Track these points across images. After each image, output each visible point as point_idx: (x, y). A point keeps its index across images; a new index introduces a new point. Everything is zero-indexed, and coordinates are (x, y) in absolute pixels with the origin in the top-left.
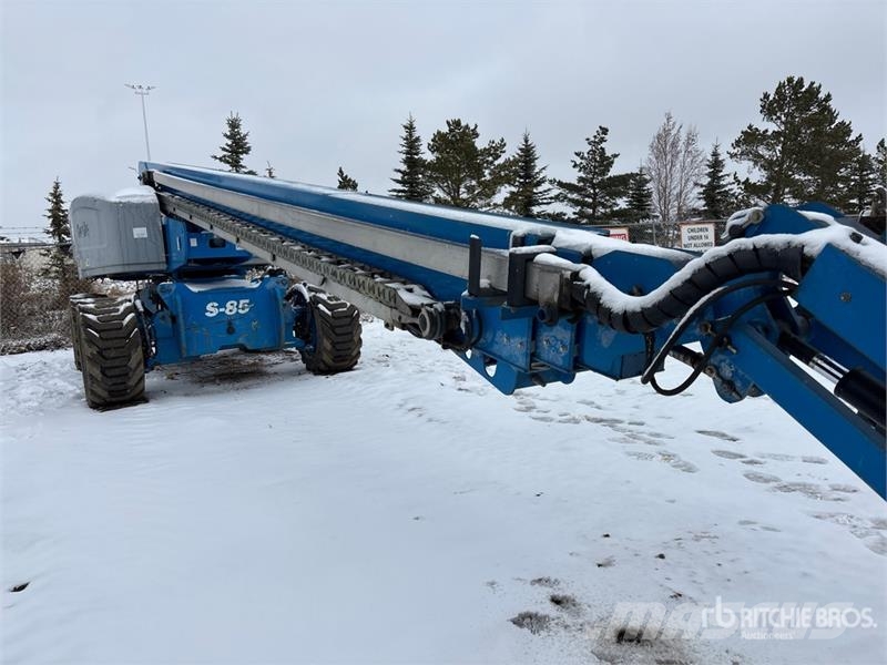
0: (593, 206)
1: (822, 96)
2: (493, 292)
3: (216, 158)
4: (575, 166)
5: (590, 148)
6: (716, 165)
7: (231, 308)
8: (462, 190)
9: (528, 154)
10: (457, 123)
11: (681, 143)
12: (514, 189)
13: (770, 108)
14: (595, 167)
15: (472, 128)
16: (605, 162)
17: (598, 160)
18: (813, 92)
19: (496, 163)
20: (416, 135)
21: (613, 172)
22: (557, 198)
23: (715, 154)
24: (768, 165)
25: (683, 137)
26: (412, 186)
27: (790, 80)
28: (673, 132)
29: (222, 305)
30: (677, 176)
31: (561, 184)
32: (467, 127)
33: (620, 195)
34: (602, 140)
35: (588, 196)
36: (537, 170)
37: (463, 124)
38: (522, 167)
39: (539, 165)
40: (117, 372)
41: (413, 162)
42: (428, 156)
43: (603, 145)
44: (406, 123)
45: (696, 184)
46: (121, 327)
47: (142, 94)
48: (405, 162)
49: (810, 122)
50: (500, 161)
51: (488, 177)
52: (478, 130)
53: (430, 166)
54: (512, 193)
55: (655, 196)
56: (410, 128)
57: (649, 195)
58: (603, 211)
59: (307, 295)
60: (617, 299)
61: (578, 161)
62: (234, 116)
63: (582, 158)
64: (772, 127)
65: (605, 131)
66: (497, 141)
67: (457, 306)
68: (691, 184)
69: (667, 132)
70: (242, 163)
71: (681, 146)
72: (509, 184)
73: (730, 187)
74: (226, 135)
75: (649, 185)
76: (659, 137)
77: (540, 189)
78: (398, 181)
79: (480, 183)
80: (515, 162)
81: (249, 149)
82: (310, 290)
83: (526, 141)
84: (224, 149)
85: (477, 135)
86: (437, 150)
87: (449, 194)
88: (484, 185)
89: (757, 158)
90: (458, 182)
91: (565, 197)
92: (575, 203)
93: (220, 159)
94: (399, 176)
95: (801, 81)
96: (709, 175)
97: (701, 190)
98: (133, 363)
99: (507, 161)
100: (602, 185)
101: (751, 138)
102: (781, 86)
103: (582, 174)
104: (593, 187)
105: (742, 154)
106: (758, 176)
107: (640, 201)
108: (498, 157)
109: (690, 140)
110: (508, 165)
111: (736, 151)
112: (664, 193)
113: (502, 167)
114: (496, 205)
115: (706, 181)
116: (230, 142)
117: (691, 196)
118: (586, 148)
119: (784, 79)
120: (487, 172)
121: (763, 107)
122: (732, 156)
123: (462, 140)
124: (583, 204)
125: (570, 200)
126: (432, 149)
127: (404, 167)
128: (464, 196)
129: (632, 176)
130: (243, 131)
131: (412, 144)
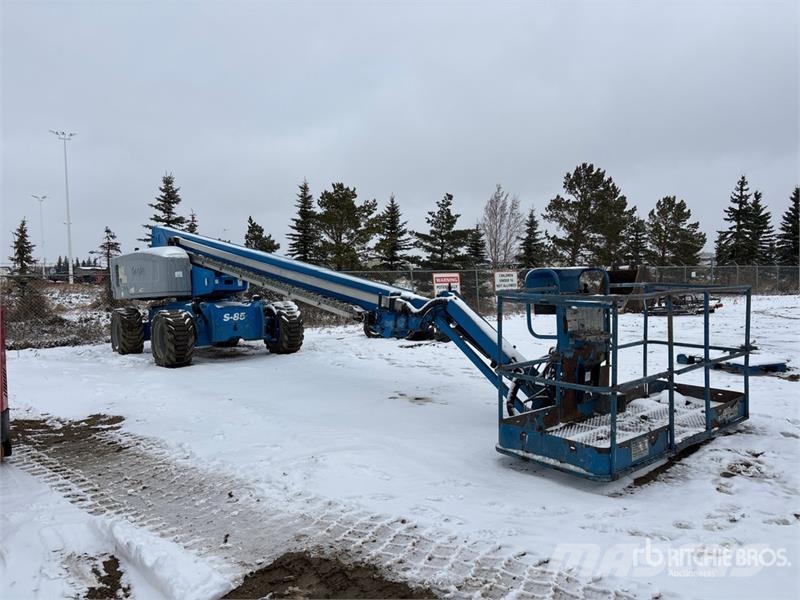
0: (441, 252)
1: (606, 178)
2: (385, 307)
3: (152, 205)
4: (428, 222)
5: (439, 209)
6: (532, 224)
7: (236, 317)
8: (344, 236)
9: (393, 211)
10: (341, 186)
11: (507, 207)
12: (384, 238)
13: (571, 184)
14: (443, 223)
15: (352, 190)
16: (451, 220)
17: (445, 219)
18: (600, 176)
19: (370, 217)
20: (309, 194)
21: (456, 227)
22: (415, 244)
23: (532, 216)
24: (570, 227)
25: (509, 203)
26: (305, 232)
27: (584, 165)
28: (502, 199)
29: (232, 315)
30: (504, 231)
31: (417, 235)
32: (348, 189)
33: (461, 245)
34: (449, 204)
35: (438, 245)
36: (400, 224)
37: (345, 187)
38: (389, 221)
39: (401, 220)
40: (182, 348)
41: (306, 214)
42: (319, 210)
43: (449, 207)
44: (301, 184)
45: (518, 238)
46: (184, 325)
47: (65, 139)
48: (300, 213)
49: (599, 197)
50: (373, 216)
51: (363, 227)
52: (356, 192)
53: (319, 217)
54: (382, 240)
55: (488, 246)
56: (305, 188)
57: (483, 245)
58: (448, 255)
59: (275, 311)
60: (414, 310)
61: (431, 218)
62: (169, 175)
63: (434, 216)
64: (573, 199)
65: (450, 197)
66: (371, 201)
67: (374, 313)
68: (514, 238)
69: (497, 198)
70: (174, 211)
71: (508, 209)
72: (379, 232)
73: (542, 241)
74: (161, 189)
75: (483, 238)
76: (491, 202)
77: (403, 238)
78: (293, 228)
79: (357, 232)
80: (384, 217)
81: (179, 200)
82: (276, 308)
83: (392, 202)
84: (159, 199)
85: (356, 196)
86: (325, 205)
87: (333, 238)
88: (361, 233)
89: (562, 220)
90: (341, 231)
91: (421, 244)
92: (428, 249)
93: (156, 207)
94: (294, 224)
95: (591, 167)
96: (527, 231)
97: (522, 242)
98: (190, 344)
99: (378, 216)
100: (448, 237)
101: (557, 204)
102: (578, 170)
103: (433, 228)
104: (442, 238)
105: (552, 216)
106: (563, 234)
107: (477, 248)
108: (372, 213)
109: (514, 206)
110: (379, 219)
111: (548, 214)
112: (494, 244)
113: (374, 221)
114: (369, 249)
115: (525, 235)
116: (164, 194)
117: (514, 246)
118: (436, 209)
119: (580, 165)
120: (362, 224)
121: (565, 183)
122: (545, 217)
123: (343, 199)
124: (434, 251)
125: (425, 247)
126: (321, 204)
127: (299, 217)
128: (345, 241)
129: (469, 231)
130: (175, 186)
131: (306, 201)
